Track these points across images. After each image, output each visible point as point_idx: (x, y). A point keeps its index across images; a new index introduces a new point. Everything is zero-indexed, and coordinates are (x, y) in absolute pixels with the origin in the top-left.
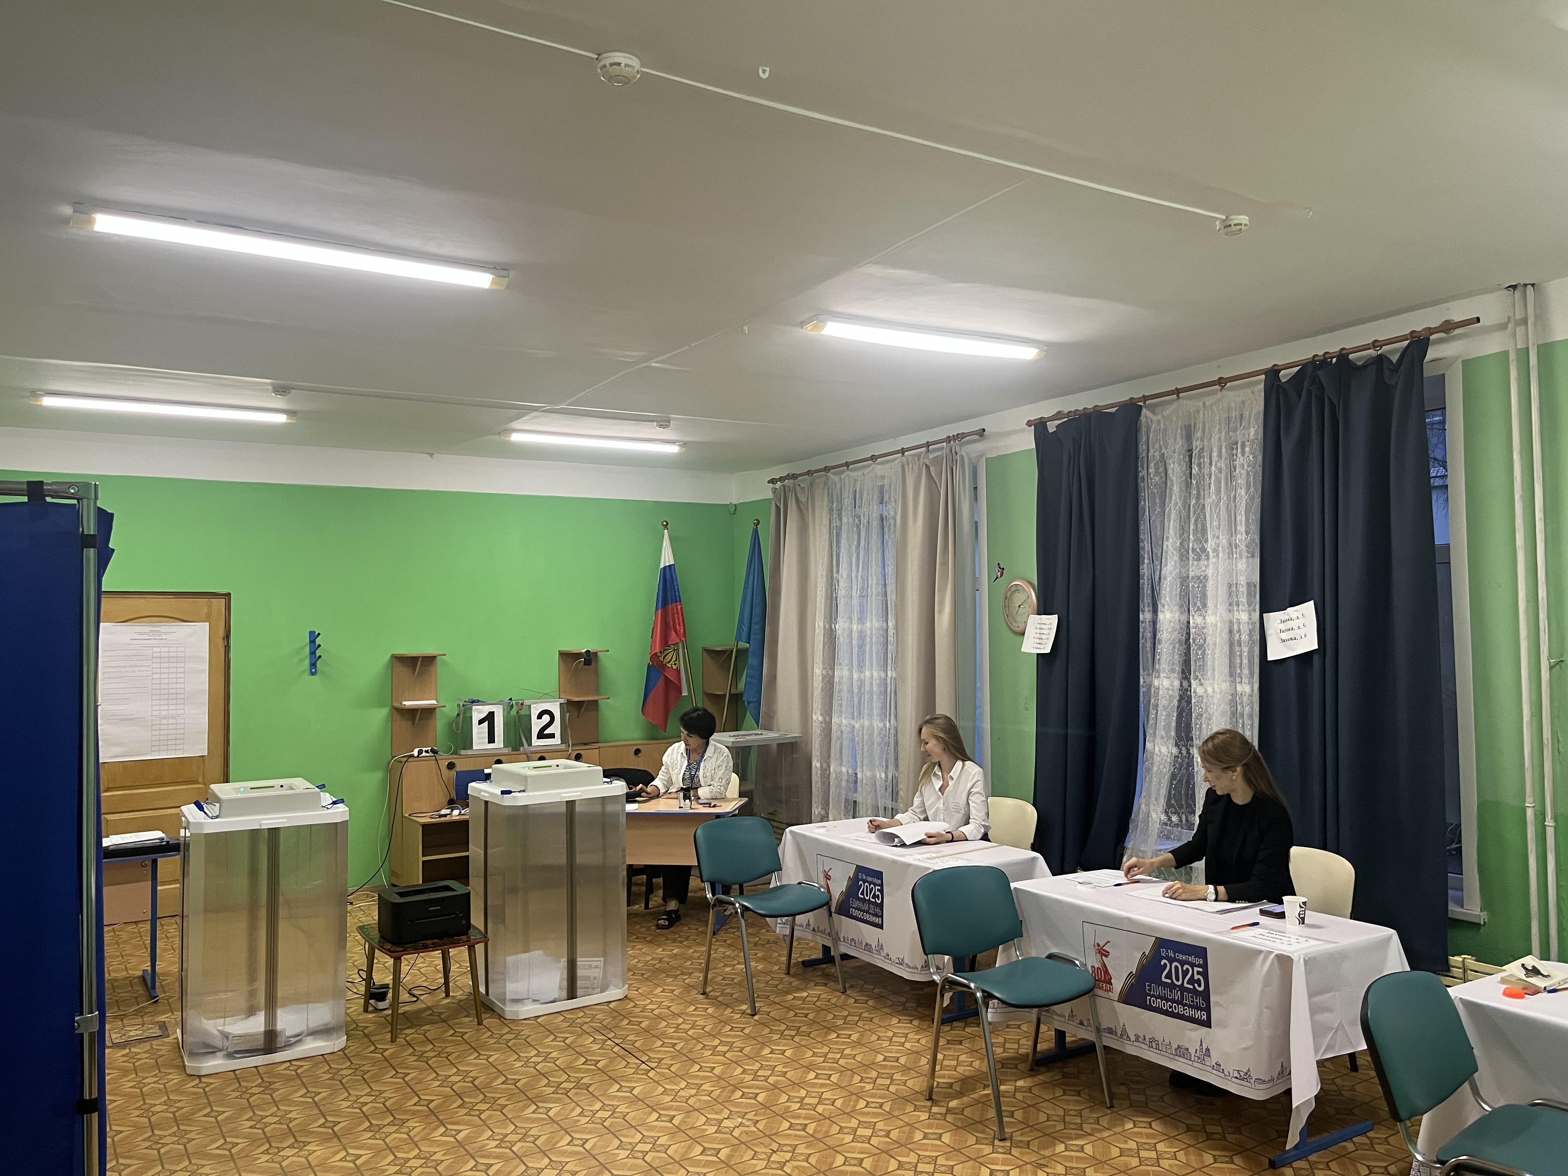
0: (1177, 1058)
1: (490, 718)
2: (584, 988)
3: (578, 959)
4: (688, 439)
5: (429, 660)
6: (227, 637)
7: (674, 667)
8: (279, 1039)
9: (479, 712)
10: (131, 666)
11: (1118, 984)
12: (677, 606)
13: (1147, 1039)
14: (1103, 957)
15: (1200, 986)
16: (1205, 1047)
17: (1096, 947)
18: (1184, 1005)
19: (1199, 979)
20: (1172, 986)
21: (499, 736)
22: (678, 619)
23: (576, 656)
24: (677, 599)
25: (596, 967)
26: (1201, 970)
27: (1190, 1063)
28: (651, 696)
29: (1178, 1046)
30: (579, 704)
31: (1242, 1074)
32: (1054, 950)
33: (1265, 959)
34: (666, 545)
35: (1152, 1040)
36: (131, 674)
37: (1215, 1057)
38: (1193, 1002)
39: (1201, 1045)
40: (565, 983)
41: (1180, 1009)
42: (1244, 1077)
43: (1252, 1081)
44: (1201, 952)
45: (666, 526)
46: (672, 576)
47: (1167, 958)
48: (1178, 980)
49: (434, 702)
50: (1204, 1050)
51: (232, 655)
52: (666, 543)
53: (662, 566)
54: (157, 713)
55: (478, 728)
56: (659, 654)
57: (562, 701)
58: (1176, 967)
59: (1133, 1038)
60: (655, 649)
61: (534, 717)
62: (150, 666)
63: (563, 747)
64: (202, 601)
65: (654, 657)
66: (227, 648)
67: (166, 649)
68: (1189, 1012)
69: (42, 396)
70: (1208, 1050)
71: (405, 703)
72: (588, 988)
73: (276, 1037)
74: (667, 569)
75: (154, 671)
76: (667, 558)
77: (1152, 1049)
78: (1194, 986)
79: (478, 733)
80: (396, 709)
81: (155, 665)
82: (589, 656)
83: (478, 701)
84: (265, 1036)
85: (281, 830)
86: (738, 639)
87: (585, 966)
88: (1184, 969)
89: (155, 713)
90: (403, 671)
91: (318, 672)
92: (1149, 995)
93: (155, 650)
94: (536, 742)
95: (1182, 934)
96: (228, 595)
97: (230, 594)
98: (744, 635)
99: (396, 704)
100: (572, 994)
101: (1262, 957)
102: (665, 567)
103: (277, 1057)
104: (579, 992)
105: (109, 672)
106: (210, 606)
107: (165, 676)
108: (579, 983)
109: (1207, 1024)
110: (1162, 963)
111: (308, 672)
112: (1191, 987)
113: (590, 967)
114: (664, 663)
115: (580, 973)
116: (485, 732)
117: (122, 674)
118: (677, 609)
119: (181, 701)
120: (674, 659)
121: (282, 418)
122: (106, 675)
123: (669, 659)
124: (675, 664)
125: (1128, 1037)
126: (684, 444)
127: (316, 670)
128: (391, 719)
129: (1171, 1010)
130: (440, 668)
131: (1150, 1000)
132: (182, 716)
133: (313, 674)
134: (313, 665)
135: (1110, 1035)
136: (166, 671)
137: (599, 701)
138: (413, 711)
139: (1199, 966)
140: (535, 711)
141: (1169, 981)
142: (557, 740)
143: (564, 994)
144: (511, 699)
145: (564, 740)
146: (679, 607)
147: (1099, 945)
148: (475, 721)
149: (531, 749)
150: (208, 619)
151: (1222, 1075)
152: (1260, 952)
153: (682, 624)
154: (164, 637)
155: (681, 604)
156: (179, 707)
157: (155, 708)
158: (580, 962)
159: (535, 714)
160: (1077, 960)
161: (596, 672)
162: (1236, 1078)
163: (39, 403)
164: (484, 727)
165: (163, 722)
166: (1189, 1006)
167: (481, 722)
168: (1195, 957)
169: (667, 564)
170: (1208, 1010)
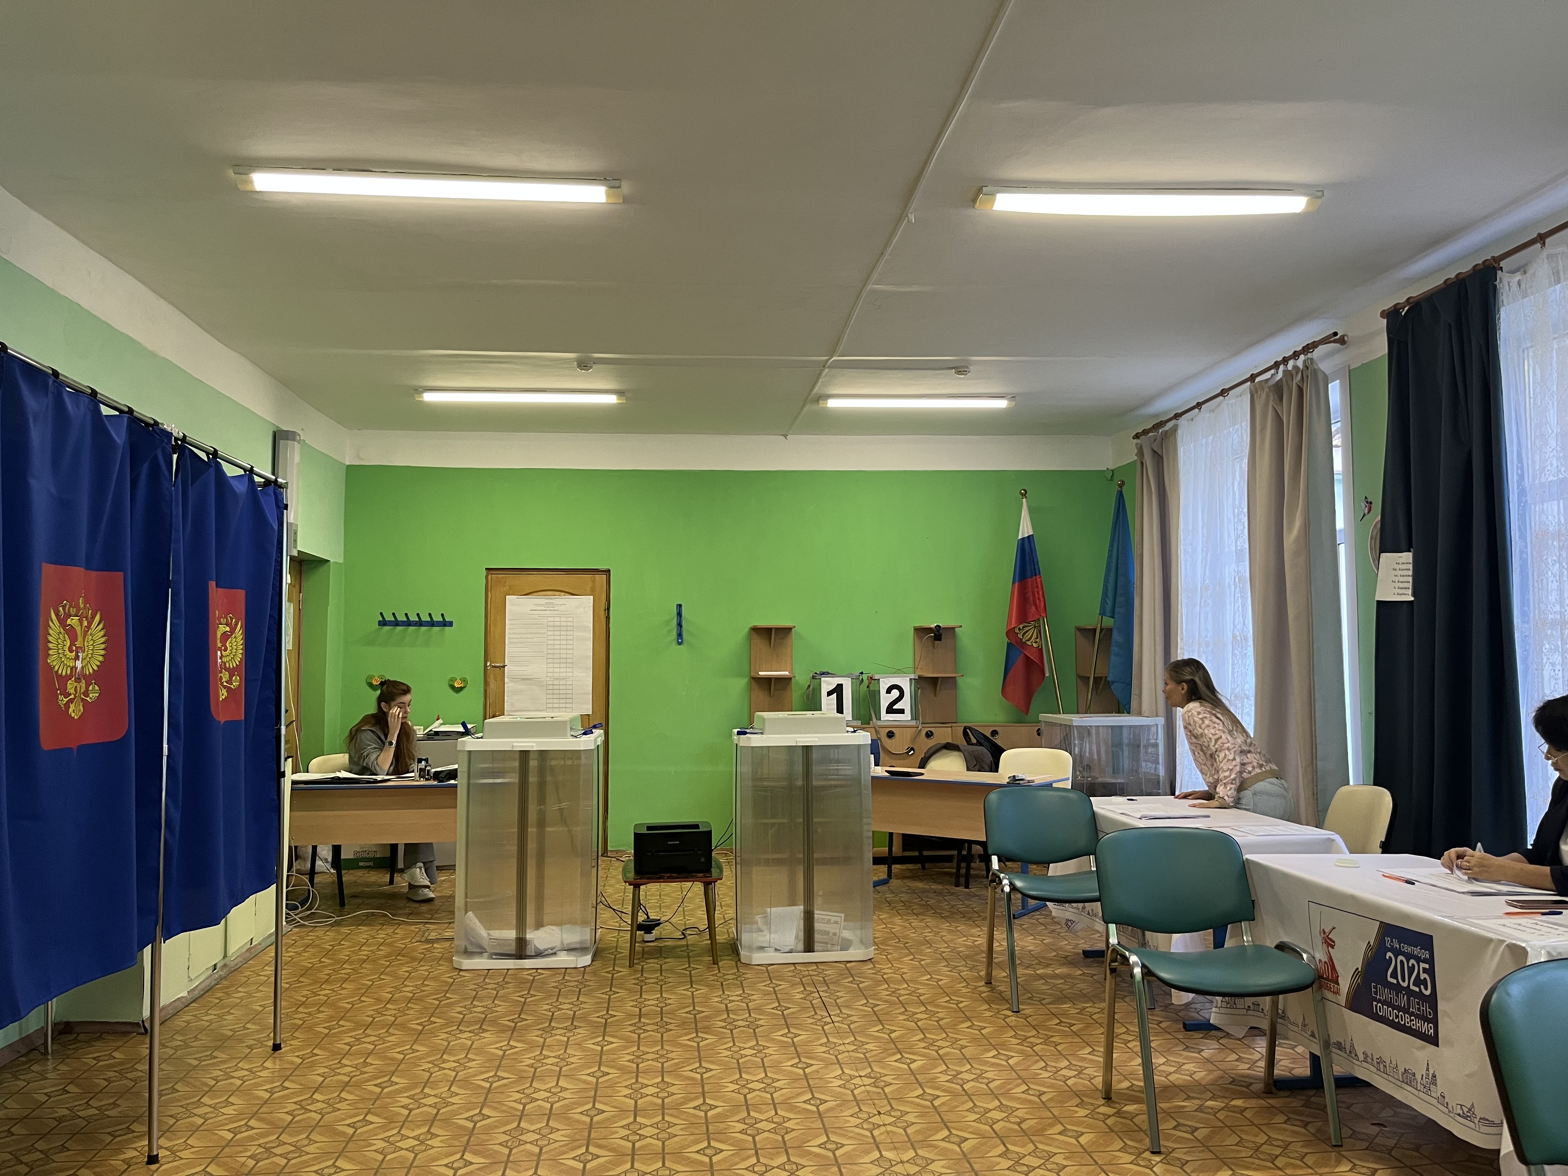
0: (1404, 1085)
1: (839, 689)
2: (823, 943)
3: (816, 912)
4: (1016, 390)
5: (785, 631)
6: (608, 609)
7: (1035, 645)
8: (528, 947)
9: (828, 684)
10: (531, 633)
11: (1345, 984)
12: (1036, 579)
13: (1375, 1059)
14: (1330, 948)
15: (1426, 989)
16: (1431, 1072)
17: (1322, 934)
18: (1411, 1014)
19: (1425, 979)
20: (1397, 988)
21: (848, 708)
22: (1038, 594)
23: (928, 630)
24: (1036, 572)
25: (836, 922)
26: (1427, 966)
27: (1416, 1092)
28: (1010, 674)
29: (1405, 1069)
30: (934, 681)
31: (1466, 1110)
32: (1286, 939)
33: (1495, 952)
34: (1024, 515)
35: (1380, 1061)
36: (529, 640)
37: (1441, 1087)
38: (1419, 1009)
39: (1428, 1069)
40: (801, 935)
41: (1406, 1020)
42: (1468, 1115)
43: (1476, 1121)
44: (1425, 941)
45: (1024, 495)
46: (1030, 547)
47: (1392, 950)
48: (1404, 981)
49: (787, 673)
50: (1431, 1075)
51: (611, 626)
52: (1025, 513)
53: (1020, 537)
54: (551, 675)
55: (827, 700)
56: (1017, 631)
57: (913, 676)
58: (1402, 962)
59: (1361, 1057)
60: (1011, 625)
61: (883, 692)
62: (545, 633)
63: (914, 723)
64: (588, 577)
65: (1010, 633)
66: (608, 618)
67: (558, 619)
68: (1416, 1024)
69: (422, 392)
70: (1434, 1076)
71: (760, 673)
72: (827, 943)
73: (526, 946)
74: (1026, 540)
75: (549, 638)
76: (1025, 529)
77: (1379, 1073)
78: (1420, 990)
79: (828, 704)
80: (754, 679)
81: (550, 633)
82: (938, 631)
83: (829, 673)
84: (517, 943)
85: (531, 754)
86: (1103, 613)
87: (822, 919)
88: (1410, 965)
89: (549, 675)
90: (760, 643)
91: (685, 643)
92: (1375, 1000)
93: (550, 619)
94: (885, 716)
95: (1407, 916)
96: (608, 572)
97: (609, 570)
98: (1108, 609)
99: (753, 674)
100: (809, 947)
101: (1492, 946)
102: (1023, 539)
103: (527, 963)
104: (817, 946)
105: (514, 638)
106: (594, 581)
107: (558, 642)
108: (817, 937)
109: (1434, 1041)
110: (1387, 958)
111: (675, 643)
112: (1417, 989)
113: (829, 922)
114: (1024, 640)
115: (817, 926)
116: (834, 704)
117: (524, 640)
118: (1037, 583)
119: (571, 665)
120: (1035, 636)
121: (612, 399)
122: (511, 641)
123: (1029, 636)
124: (1036, 642)
125: (1356, 1055)
126: (1013, 397)
127: (682, 639)
128: (750, 689)
129: (1397, 1021)
130: (796, 640)
131: (1376, 1006)
132: (571, 679)
133: (680, 644)
134: (680, 635)
135: (1339, 1052)
136: (558, 638)
137: (958, 679)
138: (768, 680)
139: (1425, 961)
140: (884, 686)
141: (1395, 981)
142: (907, 716)
143: (801, 946)
144: (862, 673)
145: (915, 716)
146: (1039, 580)
147: (1324, 933)
148: (824, 693)
149: (879, 723)
150: (592, 592)
151: (1446, 1110)
152: (1490, 940)
153: (1042, 599)
154: (556, 608)
155: (1040, 577)
156: (568, 670)
157: (549, 670)
158: (818, 914)
159: (884, 688)
160: (1305, 952)
161: (954, 649)
162: (1459, 1115)
163: (421, 399)
164: (833, 700)
165: (556, 682)
166: (1417, 1016)
167: (830, 694)
168: (1421, 949)
169: (1026, 535)
170: (1435, 1022)
